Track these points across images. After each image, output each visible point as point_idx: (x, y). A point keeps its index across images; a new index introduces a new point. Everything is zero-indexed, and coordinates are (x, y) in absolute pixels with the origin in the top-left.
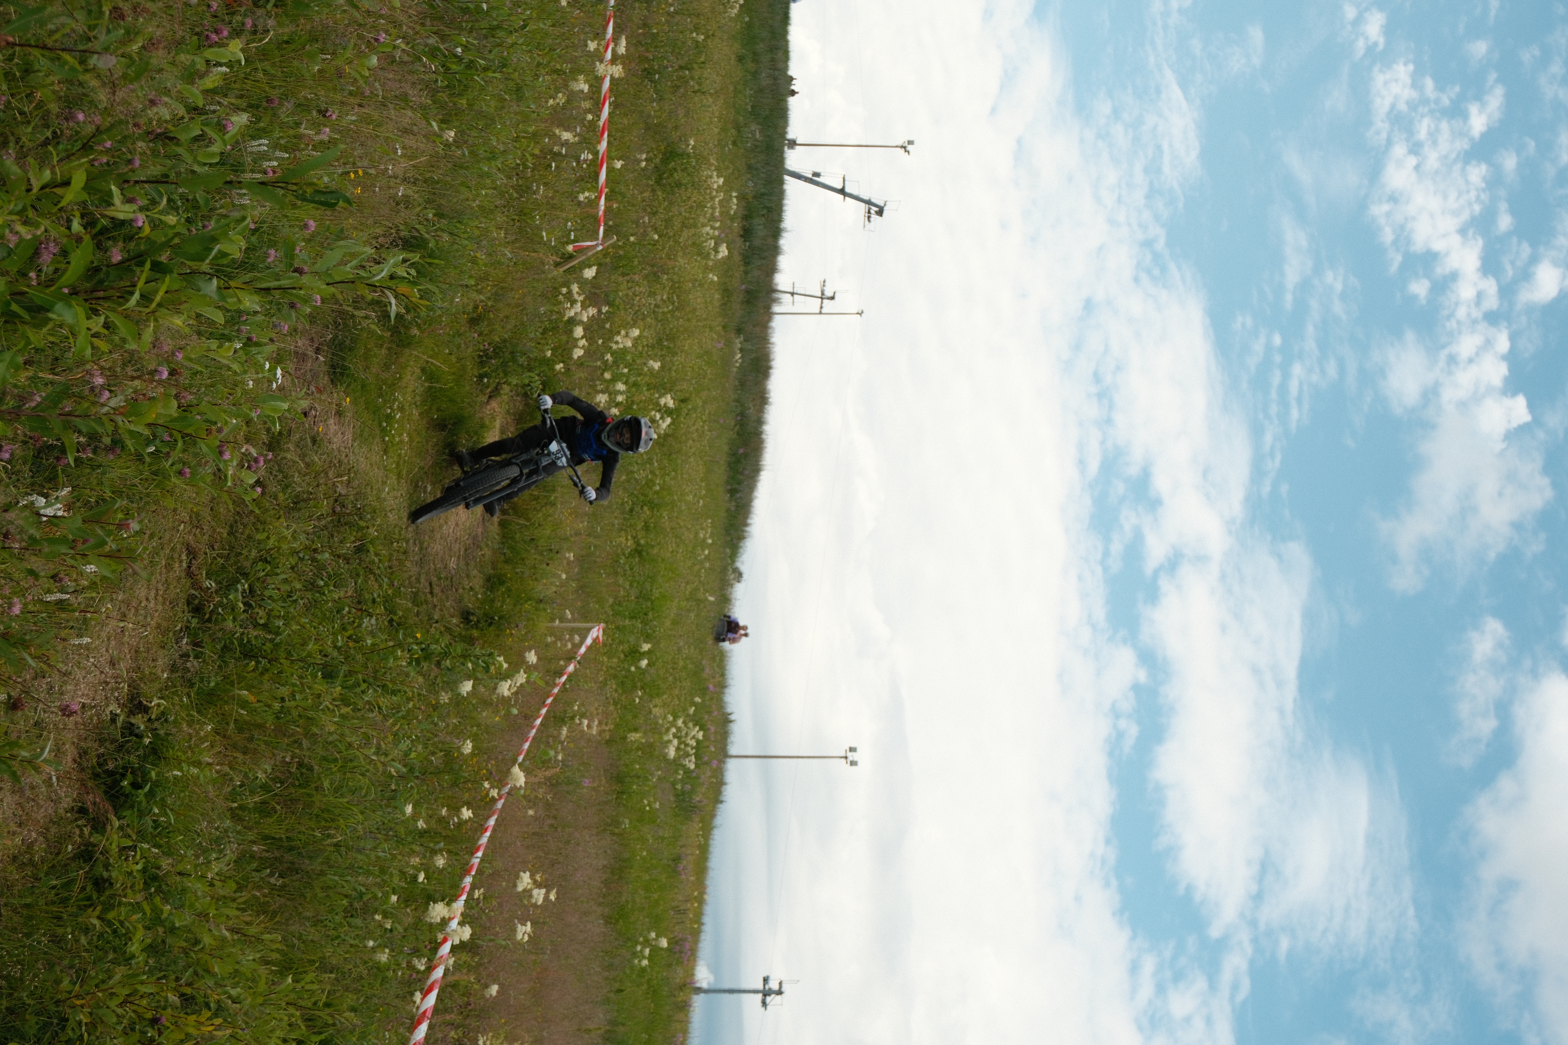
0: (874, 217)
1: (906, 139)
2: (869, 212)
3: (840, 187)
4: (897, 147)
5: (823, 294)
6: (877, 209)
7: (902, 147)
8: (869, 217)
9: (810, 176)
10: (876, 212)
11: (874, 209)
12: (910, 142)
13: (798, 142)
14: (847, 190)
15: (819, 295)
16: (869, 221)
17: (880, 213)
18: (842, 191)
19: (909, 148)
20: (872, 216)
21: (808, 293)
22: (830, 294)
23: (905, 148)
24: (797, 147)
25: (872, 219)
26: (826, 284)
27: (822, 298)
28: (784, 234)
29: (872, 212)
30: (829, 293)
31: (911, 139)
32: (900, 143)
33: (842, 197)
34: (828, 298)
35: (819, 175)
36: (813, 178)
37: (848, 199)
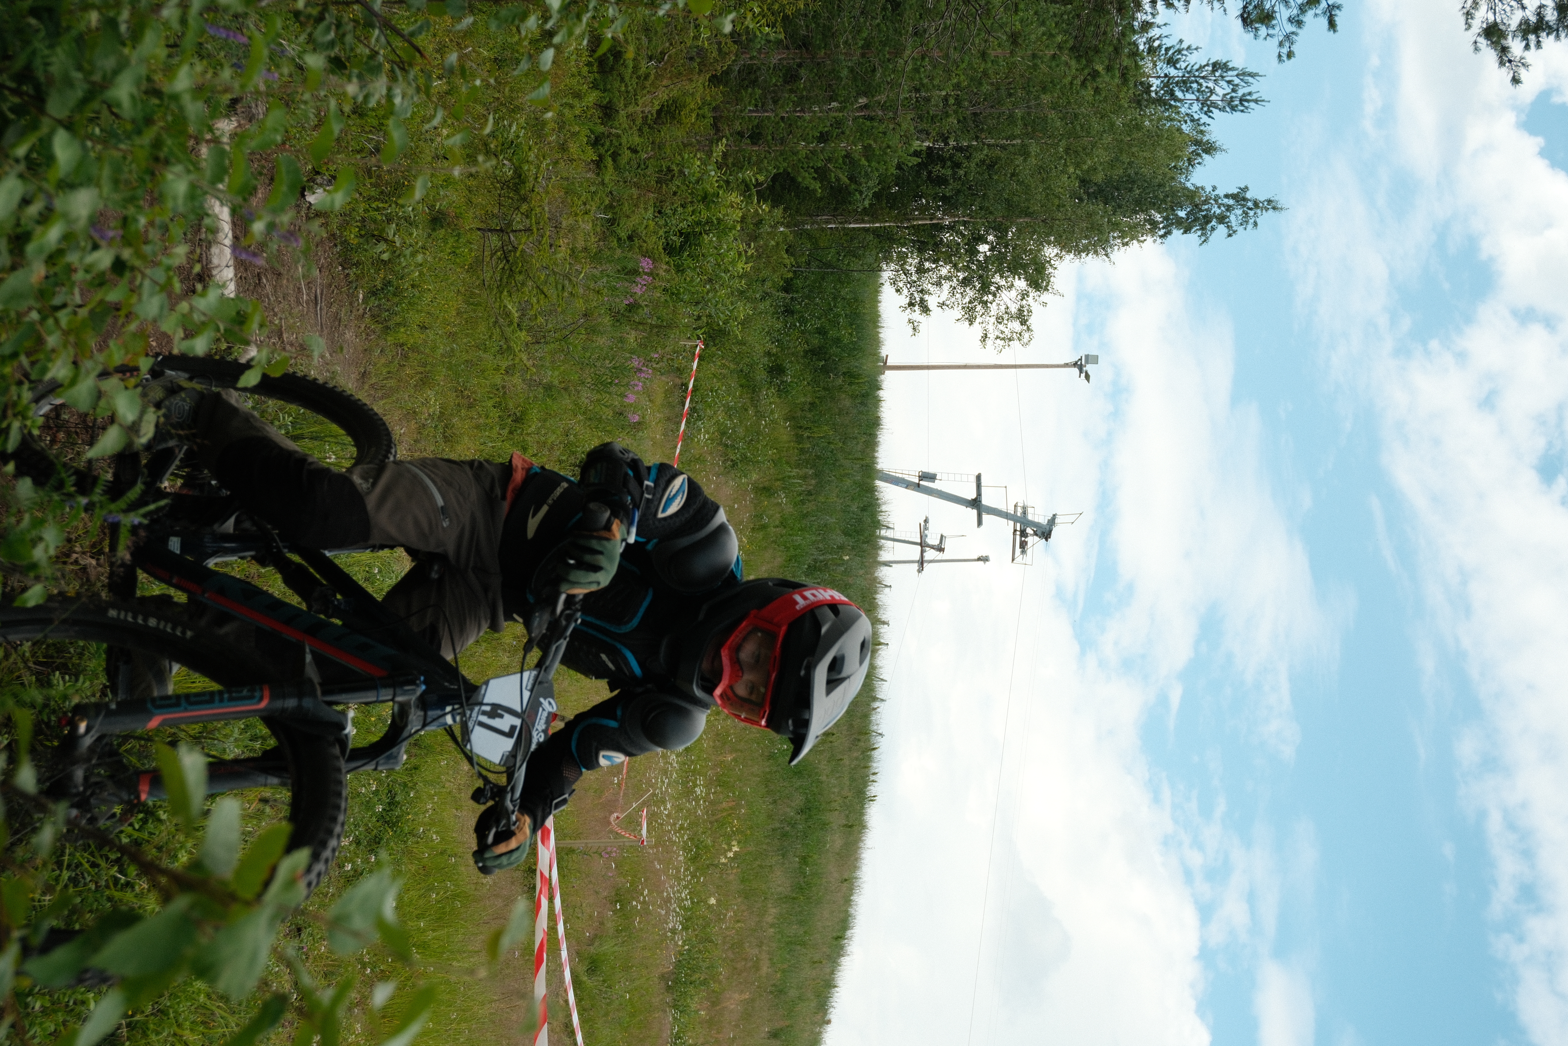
0: (1033, 544)
1: (1083, 353)
2: (1023, 535)
3: (972, 495)
4: (1066, 365)
6: (1037, 529)
7: (1075, 364)
9: (916, 480)
10: (1036, 533)
11: (1032, 529)
12: (1091, 359)
13: (890, 362)
14: (985, 501)
15: (919, 541)
17: (1045, 533)
18: (975, 503)
19: (1089, 368)
20: (1029, 538)
22: (936, 542)
23: (1081, 367)
25: (1027, 547)
27: (921, 544)
29: (1029, 532)
31: (1092, 354)
33: (975, 512)
34: (932, 547)
35: (932, 477)
36: (921, 482)
37: (985, 517)
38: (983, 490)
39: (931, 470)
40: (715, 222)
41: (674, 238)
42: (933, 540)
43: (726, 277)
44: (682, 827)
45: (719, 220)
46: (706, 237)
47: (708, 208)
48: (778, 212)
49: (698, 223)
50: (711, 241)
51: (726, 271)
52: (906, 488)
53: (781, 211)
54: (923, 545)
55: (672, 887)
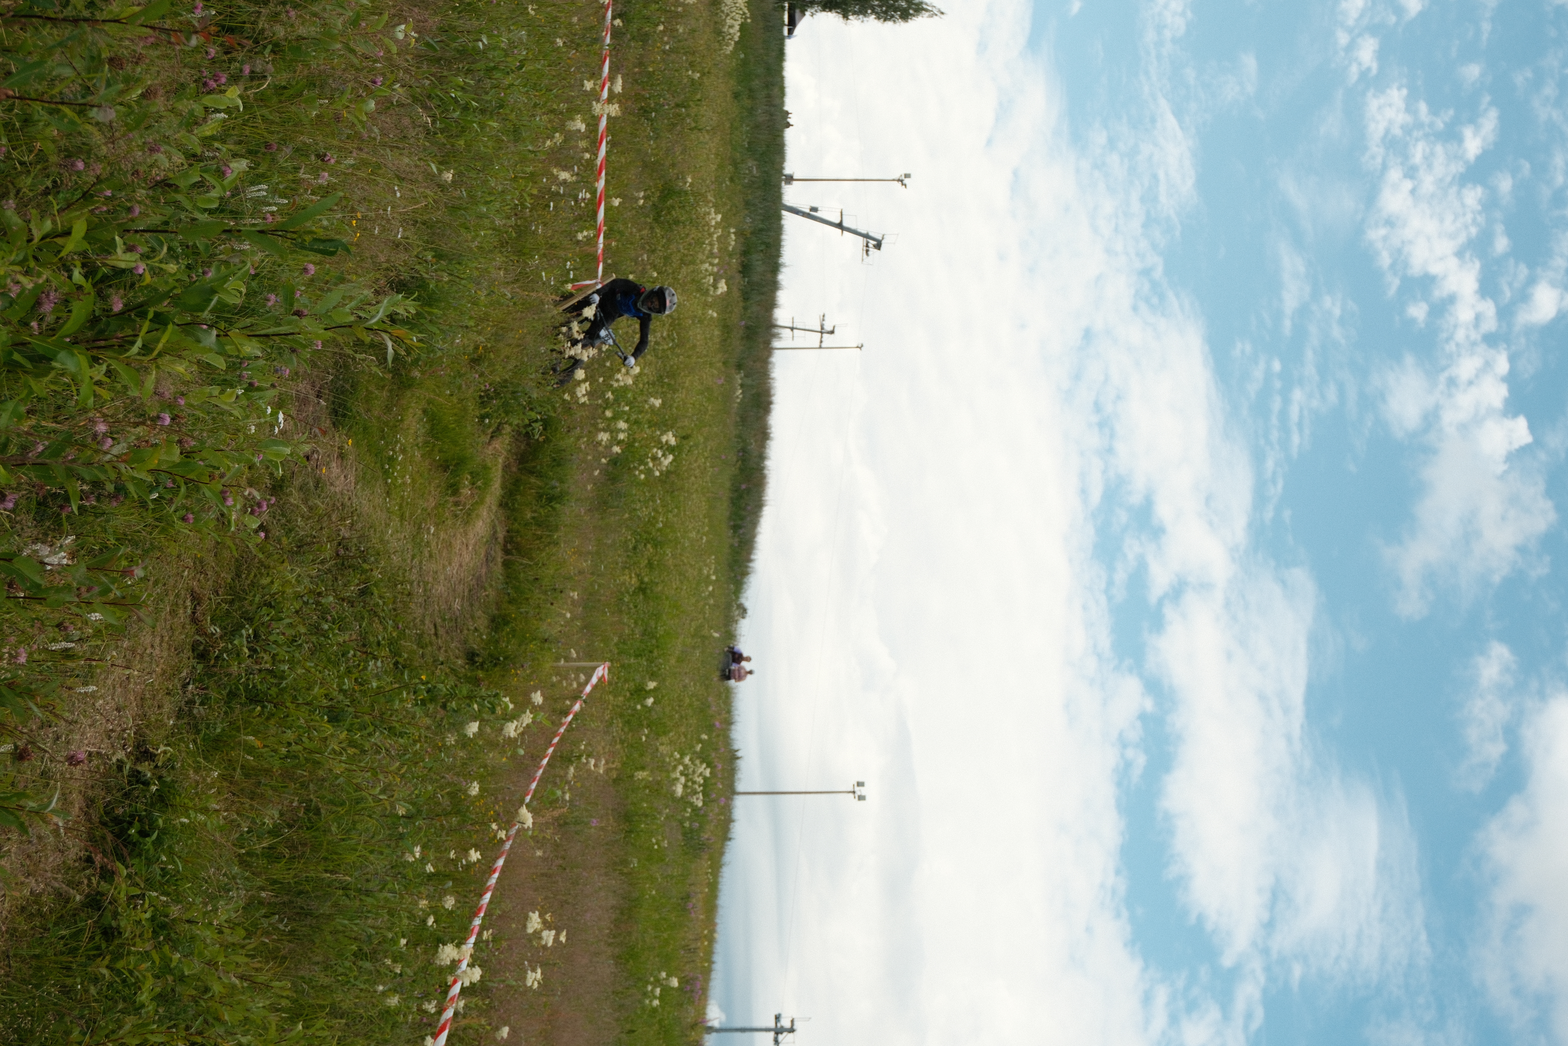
0: (872, 251)
1: (903, 172)
2: (867, 246)
3: (837, 221)
4: (894, 180)
5: (822, 328)
6: (875, 243)
7: (899, 180)
8: (867, 251)
9: (808, 211)
10: (874, 246)
11: (872, 243)
12: (907, 176)
13: (795, 177)
14: (845, 224)
15: (819, 329)
16: (867, 254)
17: (878, 246)
18: (840, 226)
19: (906, 181)
20: (870, 249)
21: (807, 328)
22: (830, 329)
23: (902, 181)
24: (794, 183)
25: (870, 253)
26: (826, 318)
27: (822, 333)
28: (783, 270)
29: (870, 245)
30: (828, 328)
31: (908, 172)
32: (897, 177)
33: (840, 231)
35: (815, 209)
36: (811, 213)
37: (846, 233)
39: (814, 205)
52: (801, 216)
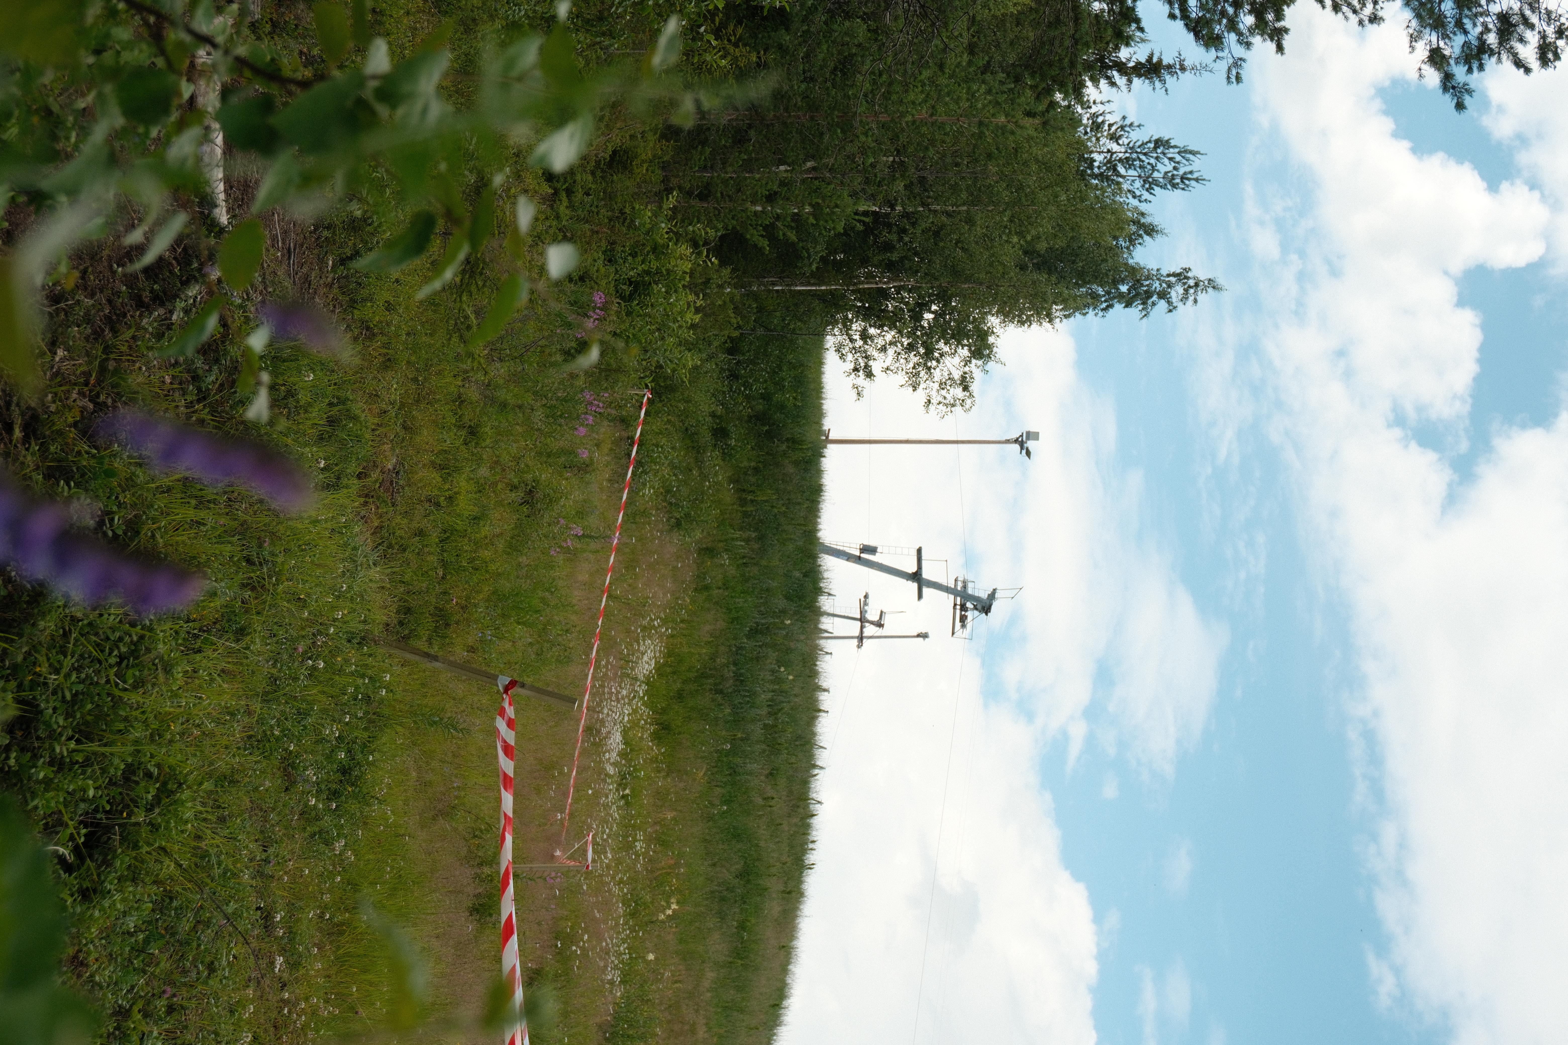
0: (973, 617)
1: (1025, 430)
2: (964, 608)
3: (911, 569)
4: (1008, 441)
5: (863, 615)
6: (977, 603)
7: (1016, 441)
8: (963, 619)
9: (857, 553)
10: (977, 608)
11: (972, 603)
12: (1032, 435)
14: (926, 575)
15: (859, 617)
16: (963, 626)
17: (985, 607)
18: (916, 577)
19: (1030, 444)
20: (969, 616)
22: (876, 617)
23: (1022, 444)
25: (968, 621)
27: (863, 622)
29: (969, 606)
31: (1032, 430)
32: (1013, 436)
33: (915, 585)
34: (872, 623)
35: (872, 550)
36: (863, 555)
37: (925, 590)
38: (924, 563)
39: (872, 543)
40: (665, 273)
41: (624, 287)
42: (872, 615)
43: (675, 326)
44: (621, 881)
45: (668, 271)
46: (655, 286)
47: (657, 259)
48: (726, 272)
49: (648, 273)
50: (659, 291)
51: (675, 321)
52: (847, 560)
53: (729, 270)
54: (862, 620)
55: (611, 939)
